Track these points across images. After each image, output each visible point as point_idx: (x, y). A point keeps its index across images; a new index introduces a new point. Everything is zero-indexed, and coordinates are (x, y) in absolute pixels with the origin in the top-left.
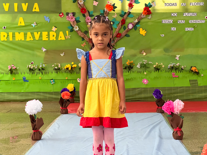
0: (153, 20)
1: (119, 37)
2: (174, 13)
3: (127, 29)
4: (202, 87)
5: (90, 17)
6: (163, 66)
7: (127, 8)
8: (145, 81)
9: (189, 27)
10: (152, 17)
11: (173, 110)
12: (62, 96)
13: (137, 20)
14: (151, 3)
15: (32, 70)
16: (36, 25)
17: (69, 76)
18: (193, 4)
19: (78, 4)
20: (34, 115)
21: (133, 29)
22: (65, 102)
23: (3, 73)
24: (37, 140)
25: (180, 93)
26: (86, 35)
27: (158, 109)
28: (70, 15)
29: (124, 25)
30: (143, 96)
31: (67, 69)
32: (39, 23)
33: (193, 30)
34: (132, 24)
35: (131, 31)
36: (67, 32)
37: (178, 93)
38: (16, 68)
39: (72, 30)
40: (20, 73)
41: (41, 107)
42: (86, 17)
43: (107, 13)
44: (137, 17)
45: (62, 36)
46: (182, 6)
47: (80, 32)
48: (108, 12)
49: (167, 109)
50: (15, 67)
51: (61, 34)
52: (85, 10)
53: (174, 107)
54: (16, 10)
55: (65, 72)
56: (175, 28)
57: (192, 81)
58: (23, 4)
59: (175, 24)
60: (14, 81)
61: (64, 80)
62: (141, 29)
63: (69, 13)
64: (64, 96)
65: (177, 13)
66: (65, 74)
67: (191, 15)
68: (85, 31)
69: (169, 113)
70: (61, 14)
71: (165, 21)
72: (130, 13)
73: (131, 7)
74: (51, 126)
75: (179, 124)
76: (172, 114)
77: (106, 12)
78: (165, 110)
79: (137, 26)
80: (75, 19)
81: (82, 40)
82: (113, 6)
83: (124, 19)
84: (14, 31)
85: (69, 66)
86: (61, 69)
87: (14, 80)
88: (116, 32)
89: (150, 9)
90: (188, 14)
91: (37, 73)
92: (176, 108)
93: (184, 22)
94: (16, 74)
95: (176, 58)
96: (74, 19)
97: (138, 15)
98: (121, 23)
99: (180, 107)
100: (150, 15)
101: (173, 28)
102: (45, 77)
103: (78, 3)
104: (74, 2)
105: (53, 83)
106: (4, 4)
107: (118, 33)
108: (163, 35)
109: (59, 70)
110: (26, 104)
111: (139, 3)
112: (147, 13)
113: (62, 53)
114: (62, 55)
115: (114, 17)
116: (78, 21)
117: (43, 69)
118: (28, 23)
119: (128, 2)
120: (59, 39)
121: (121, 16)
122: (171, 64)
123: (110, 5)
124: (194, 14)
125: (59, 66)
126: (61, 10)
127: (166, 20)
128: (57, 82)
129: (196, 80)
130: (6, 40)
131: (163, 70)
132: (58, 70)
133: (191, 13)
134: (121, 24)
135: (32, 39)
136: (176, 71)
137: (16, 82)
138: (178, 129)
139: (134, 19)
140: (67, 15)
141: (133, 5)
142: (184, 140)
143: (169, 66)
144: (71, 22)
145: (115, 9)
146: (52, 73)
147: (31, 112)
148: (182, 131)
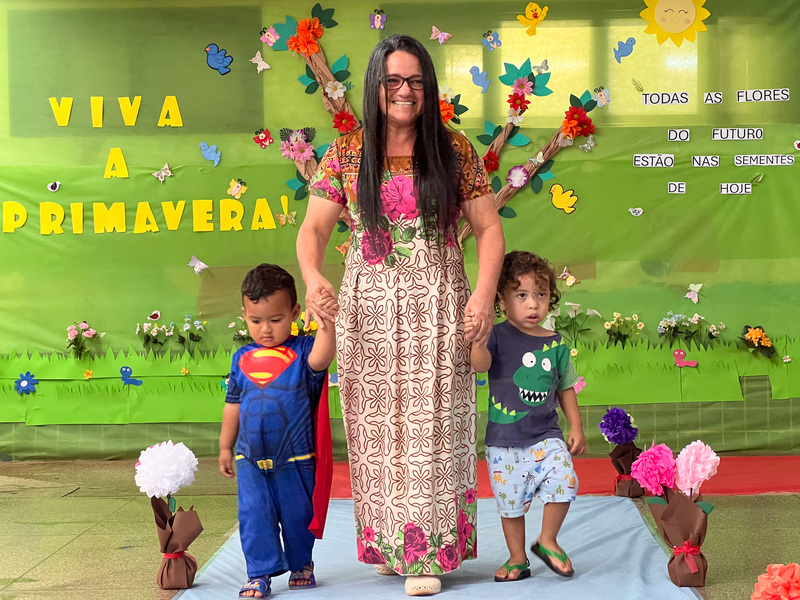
0: (599, 154)
2: (678, 127)
3: (505, 188)
4: (786, 402)
6: (641, 326)
7: (505, 114)
9: (734, 181)
10: (596, 145)
11: (671, 478)
13: (541, 154)
14: (592, 92)
15: (155, 341)
16: (170, 174)
18: (750, 97)
19: (325, 100)
20: (169, 496)
21: (529, 190)
23: (50, 354)
24: (179, 589)
25: (704, 425)
27: (620, 484)
28: (297, 138)
29: (496, 174)
32: (181, 168)
33: (749, 190)
34: (525, 171)
35: (519, 195)
36: (284, 200)
37: (698, 429)
38: (94, 336)
39: (301, 194)
40: (110, 352)
41: (192, 469)
44: (543, 144)
45: (264, 217)
46: (709, 102)
49: (648, 475)
50: (92, 331)
51: (262, 207)
52: (350, 119)
54: (97, 122)
56: (684, 186)
57: (750, 379)
58: (124, 101)
59: (682, 168)
60: (87, 384)
63: (291, 131)
65: (688, 131)
67: (741, 135)
69: (657, 489)
70: (262, 137)
71: (646, 159)
72: (514, 130)
73: (519, 110)
74: (228, 542)
75: (692, 530)
76: (668, 491)
78: (643, 480)
79: (539, 175)
80: (313, 151)
81: (340, 230)
82: (452, 103)
83: (495, 152)
84: (89, 199)
87: (87, 378)
89: (588, 114)
90: (730, 132)
91: (173, 352)
93: (715, 163)
94: (96, 357)
95: (688, 295)
96: (308, 153)
97: (546, 138)
100: (591, 136)
101: (677, 184)
102: (204, 367)
103: (326, 94)
104: (311, 89)
106: (53, 100)
108: (639, 209)
110: (140, 459)
111: (549, 92)
112: (580, 129)
117: (193, 337)
118: (140, 168)
119: (507, 91)
120: (255, 226)
121: (484, 139)
122: (671, 316)
124: (751, 132)
126: (262, 119)
127: (648, 156)
130: (59, 230)
131: (639, 342)
133: (741, 131)
135: (155, 228)
136: (690, 343)
137: (96, 388)
138: (688, 546)
139: (531, 151)
140: (283, 139)
141: (526, 99)
142: (709, 589)
143: (663, 324)
144: (297, 164)
145: (461, 116)
146: (229, 351)
147: (156, 488)
148: (702, 556)
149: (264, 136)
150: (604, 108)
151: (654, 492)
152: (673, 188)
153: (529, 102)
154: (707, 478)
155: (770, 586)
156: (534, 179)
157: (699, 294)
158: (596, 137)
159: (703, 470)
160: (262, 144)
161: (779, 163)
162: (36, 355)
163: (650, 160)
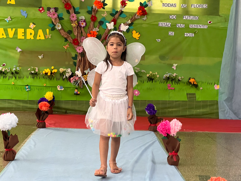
0: (147, 22)
2: (173, 14)
3: (118, 30)
4: (200, 101)
5: (75, 14)
6: (158, 76)
7: (119, 6)
8: (136, 92)
9: (189, 32)
10: (147, 19)
11: (169, 131)
12: (39, 107)
13: (130, 21)
15: (4, 73)
16: (10, 20)
17: (48, 83)
18: (195, 6)
20: (8, 130)
21: (125, 32)
22: (43, 113)
25: (175, 107)
26: (69, 36)
27: (150, 127)
28: (52, 10)
29: (115, 26)
31: (46, 74)
32: (14, 18)
33: (193, 36)
36: (48, 30)
37: (173, 108)
39: (53, 29)
41: (16, 122)
42: (71, 14)
43: (96, 11)
44: (131, 17)
45: (41, 35)
46: (183, 7)
47: (62, 31)
48: (97, 9)
49: (162, 130)
51: (40, 32)
52: (70, 5)
53: (170, 128)
55: (43, 77)
56: (174, 33)
57: (190, 94)
59: (173, 27)
61: (42, 87)
62: (134, 32)
63: (51, 8)
64: (41, 107)
65: (176, 16)
66: (43, 80)
67: (192, 18)
68: (69, 31)
70: (41, 9)
71: (162, 24)
72: (122, 12)
73: (124, 6)
74: (26, 143)
75: (175, 148)
76: (168, 136)
77: (94, 10)
78: (161, 132)
80: (57, 15)
81: (65, 41)
82: (103, 2)
83: (115, 19)
85: (48, 71)
88: (105, 34)
89: (145, 9)
90: (189, 17)
91: (9, 77)
92: (172, 129)
93: (183, 26)
95: (173, 67)
96: (56, 16)
97: (132, 15)
99: (177, 129)
100: (145, 16)
102: (19, 82)
105: (28, 90)
108: (159, 39)
109: (36, 75)
111: (133, 1)
112: (142, 13)
113: (41, 55)
114: (40, 57)
115: (104, 16)
116: (60, 19)
117: (17, 73)
118: (1, 17)
120: (38, 38)
121: (112, 15)
122: (167, 74)
123: (99, 2)
124: (195, 17)
125: (37, 70)
126: (41, 3)
127: (163, 23)
128: (33, 89)
129: (194, 94)
131: (157, 81)
133: (192, 17)
135: (5, 37)
136: (173, 82)
138: (174, 153)
139: (127, 19)
140: (48, 10)
141: (126, 3)
143: (165, 76)
144: (52, 19)
145: (105, 7)
146: (28, 77)
147: (4, 128)
148: (178, 156)
149: (42, 9)
150: (150, 7)
151: (164, 135)
152: (170, 33)
153: (127, 4)
157: (176, 67)
158: (147, 16)
161: (203, 28)
163: (163, 24)
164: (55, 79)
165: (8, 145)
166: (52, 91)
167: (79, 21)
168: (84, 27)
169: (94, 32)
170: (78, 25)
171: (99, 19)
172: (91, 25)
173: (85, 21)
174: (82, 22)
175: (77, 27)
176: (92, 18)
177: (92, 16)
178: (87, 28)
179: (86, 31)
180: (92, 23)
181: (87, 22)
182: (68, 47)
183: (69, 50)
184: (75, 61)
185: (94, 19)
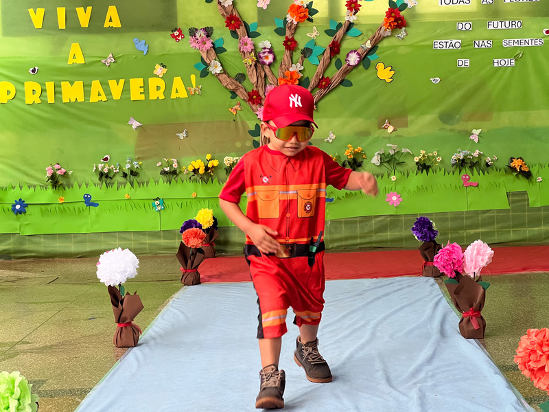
0: (410, 41)
1: (325, 87)
2: (464, 21)
3: (344, 66)
4: (539, 209)
5: (250, 39)
6: (439, 159)
7: (344, 14)
8: (394, 198)
9: (502, 57)
10: (407, 35)
11: (461, 266)
12: (183, 241)
13: (369, 41)
15: (107, 176)
16: (113, 61)
17: (201, 190)
19: (219, 7)
20: (120, 285)
21: (361, 67)
22: (193, 254)
23: (35, 186)
24: (129, 347)
25: (483, 225)
26: (240, 85)
27: (426, 268)
28: (200, 34)
29: (338, 56)
30: (389, 235)
31: (196, 171)
32: (121, 56)
33: (513, 64)
34: (358, 54)
35: (354, 71)
36: (193, 77)
37: (477, 226)
38: (65, 173)
39: (205, 73)
40: (76, 184)
41: (134, 267)
42: (241, 39)
43: (293, 27)
44: (371, 35)
45: (179, 90)
46: (485, 3)
47: (224, 76)
48: (295, 23)
49: (445, 264)
50: (63, 170)
51: (178, 82)
52: (237, 20)
54: (62, 25)
55: (190, 179)
56: (468, 62)
57: (514, 194)
58: (80, 10)
59: (466, 49)
60: (61, 206)
61: (189, 201)
63: (197, 30)
64: (187, 239)
65: (471, 23)
66: (191, 185)
67: (507, 25)
68: (240, 74)
69: (451, 274)
71: (442, 44)
72: (350, 25)
73: (354, 11)
74: (160, 314)
75: (475, 300)
76: (458, 276)
77: (290, 25)
78: (442, 268)
79: (368, 56)
80: (212, 43)
81: (231, 98)
82: (307, 7)
83: (337, 41)
84: (58, 79)
85: (199, 164)
86: (180, 172)
87: (61, 202)
88: (317, 75)
89: (402, 13)
90: (500, 23)
91: (120, 184)
93: (489, 45)
94: (66, 188)
95: (471, 137)
96: (209, 45)
97: (372, 31)
98: (329, 51)
100: (403, 28)
101: (463, 60)
102: (140, 193)
103: (220, 3)
105: (159, 208)
106: (31, 11)
107: (323, 77)
108: (438, 78)
109: (174, 176)
110: (100, 260)
112: (396, 24)
113: (182, 132)
115: (312, 36)
116: (218, 50)
117: (134, 173)
118: (93, 57)
120: (174, 95)
121: (330, 33)
122: (460, 152)
123: (299, 7)
124: (514, 23)
125: (175, 166)
126: (176, 21)
127: (443, 41)
128: (170, 205)
130: (38, 101)
131: (438, 170)
132: (171, 176)
133: (507, 22)
134: (329, 55)
135: (104, 99)
136: (473, 169)
137: (67, 209)
138: (473, 312)
139: (362, 39)
140: (191, 35)
141: (358, 4)
142: (487, 340)
143: (454, 157)
144: (201, 52)
145: (314, 17)
146: (157, 182)
147: (111, 279)
148: (482, 318)
149: (178, 33)
150: (413, 8)
151: (449, 275)
152: (460, 63)
153: (361, 6)
154: (485, 265)
155: (529, 344)
156: (364, 60)
157: (479, 136)
158: (407, 28)
159: (482, 260)
160: (176, 39)
161: (533, 44)
162: (25, 187)
163: (444, 44)
164: (215, 180)
165: (123, 315)
166: (210, 206)
167: (259, 53)
168: (270, 65)
169: (292, 73)
170: (258, 61)
171: (302, 45)
172: (286, 58)
173: (271, 51)
174: (266, 54)
175: (256, 65)
176: (285, 43)
177: (287, 38)
178: (277, 65)
179: (276, 73)
180: (288, 53)
181: (276, 54)
182: (239, 109)
183: (240, 116)
184: (256, 139)
185: (290, 45)
